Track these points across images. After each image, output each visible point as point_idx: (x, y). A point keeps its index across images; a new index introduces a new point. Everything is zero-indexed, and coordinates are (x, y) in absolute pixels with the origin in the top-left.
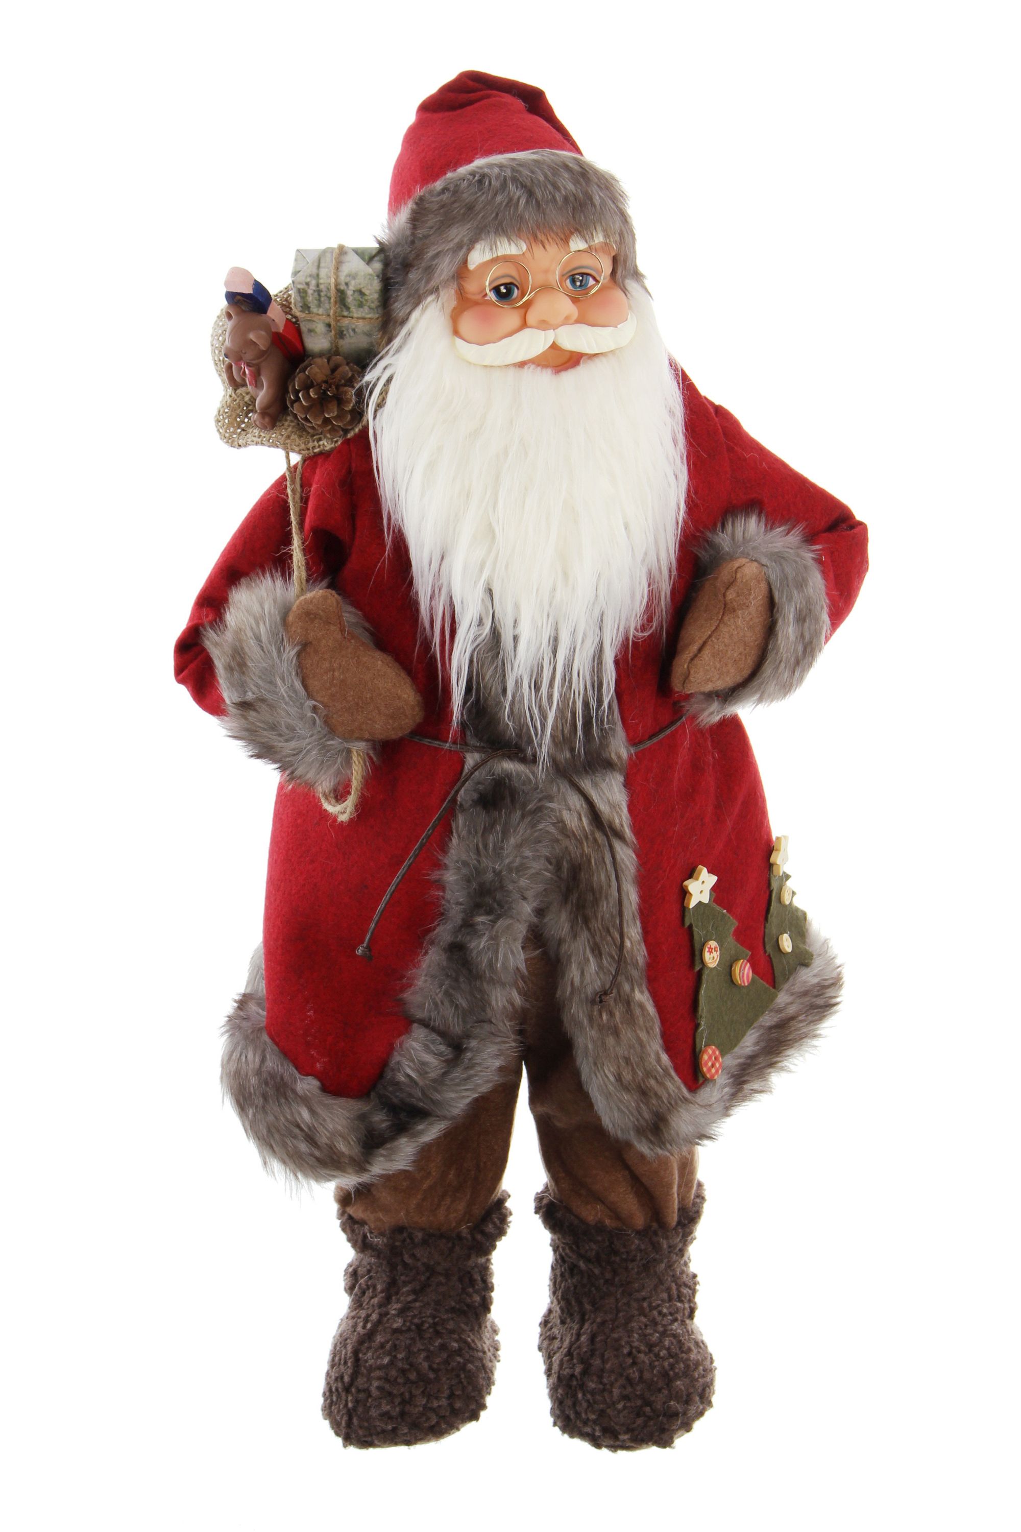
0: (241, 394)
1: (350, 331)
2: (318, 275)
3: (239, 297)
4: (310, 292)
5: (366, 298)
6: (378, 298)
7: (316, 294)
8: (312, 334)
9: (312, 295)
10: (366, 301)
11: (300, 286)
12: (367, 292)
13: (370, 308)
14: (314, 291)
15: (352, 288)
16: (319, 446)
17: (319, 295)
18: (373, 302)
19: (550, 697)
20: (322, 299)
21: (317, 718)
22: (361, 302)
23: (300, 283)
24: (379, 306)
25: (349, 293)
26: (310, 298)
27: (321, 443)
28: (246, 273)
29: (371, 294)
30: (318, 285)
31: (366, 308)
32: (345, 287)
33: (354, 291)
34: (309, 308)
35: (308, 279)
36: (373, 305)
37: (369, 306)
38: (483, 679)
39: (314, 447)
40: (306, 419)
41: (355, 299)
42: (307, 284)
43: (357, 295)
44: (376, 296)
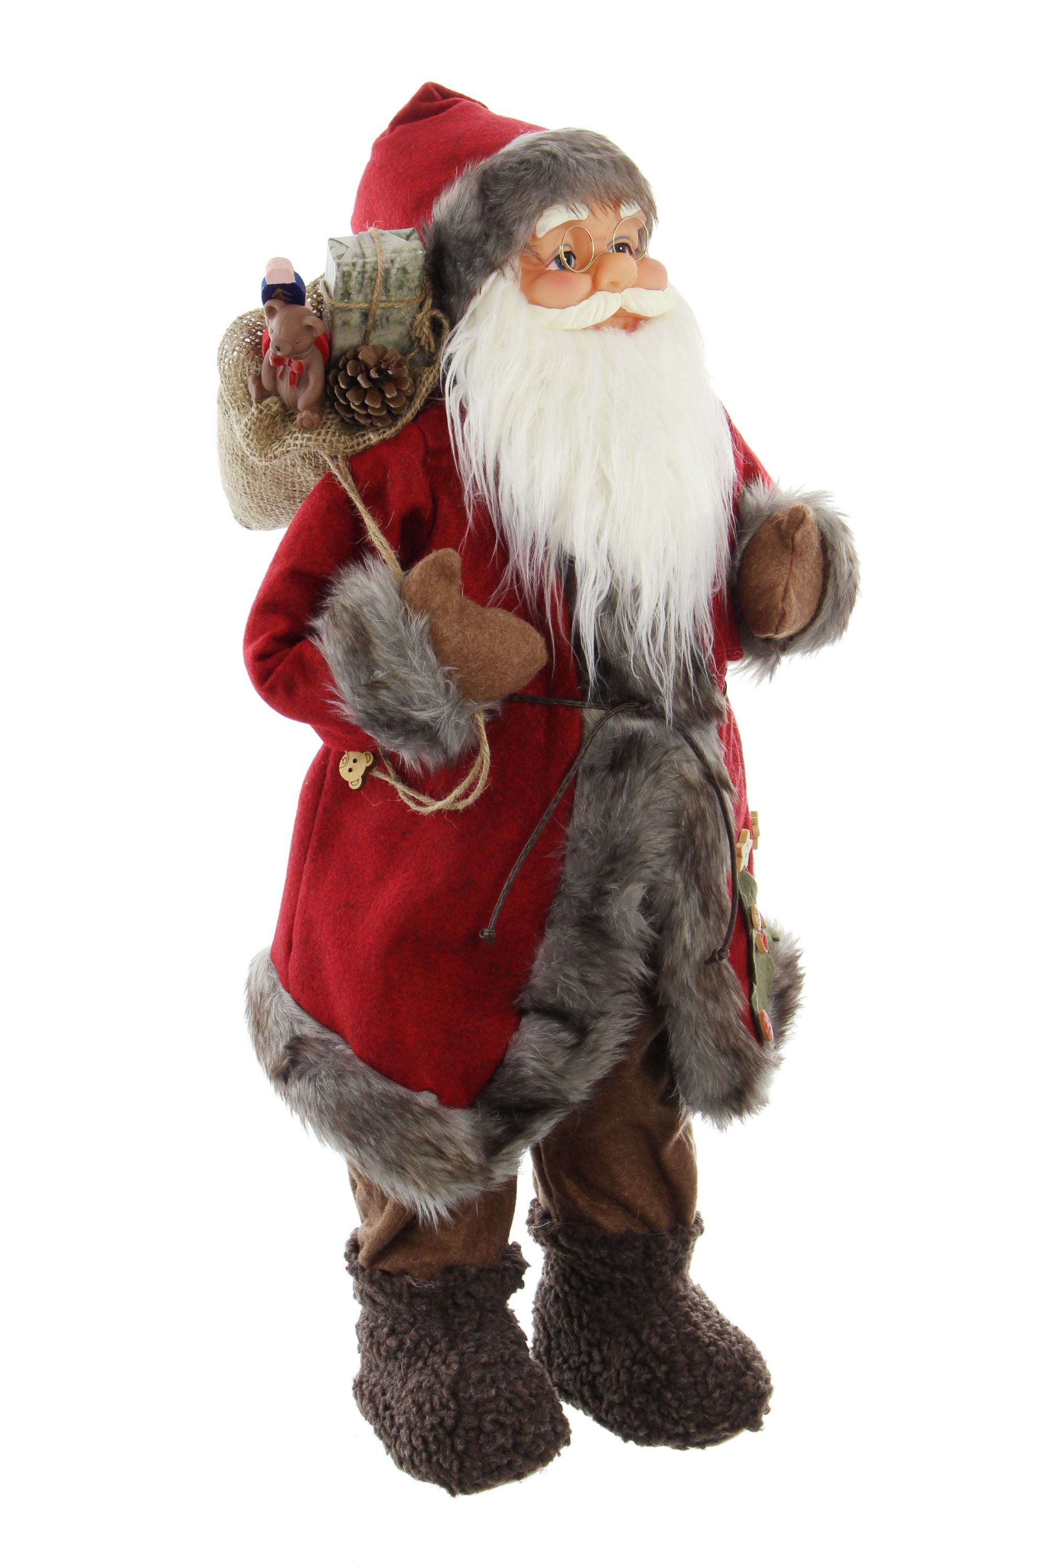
0: (268, 405)
1: (384, 319)
2: (363, 254)
3: (279, 290)
4: (355, 274)
5: (408, 276)
6: (419, 276)
7: (360, 276)
8: (346, 327)
9: (356, 278)
10: (408, 280)
11: (346, 269)
12: (410, 269)
13: (409, 289)
14: (359, 272)
15: (397, 265)
16: (364, 442)
17: (363, 277)
18: (413, 282)
19: (666, 650)
20: (365, 282)
21: (450, 684)
22: (402, 282)
23: (347, 265)
24: (418, 286)
25: (394, 271)
26: (353, 283)
27: (366, 438)
28: (287, 262)
29: (413, 272)
30: (364, 266)
31: (406, 288)
32: (391, 265)
33: (398, 269)
34: (349, 294)
35: (355, 260)
36: (413, 285)
37: (408, 287)
39: (358, 444)
41: (397, 280)
42: (354, 265)
43: (400, 275)
44: (418, 273)
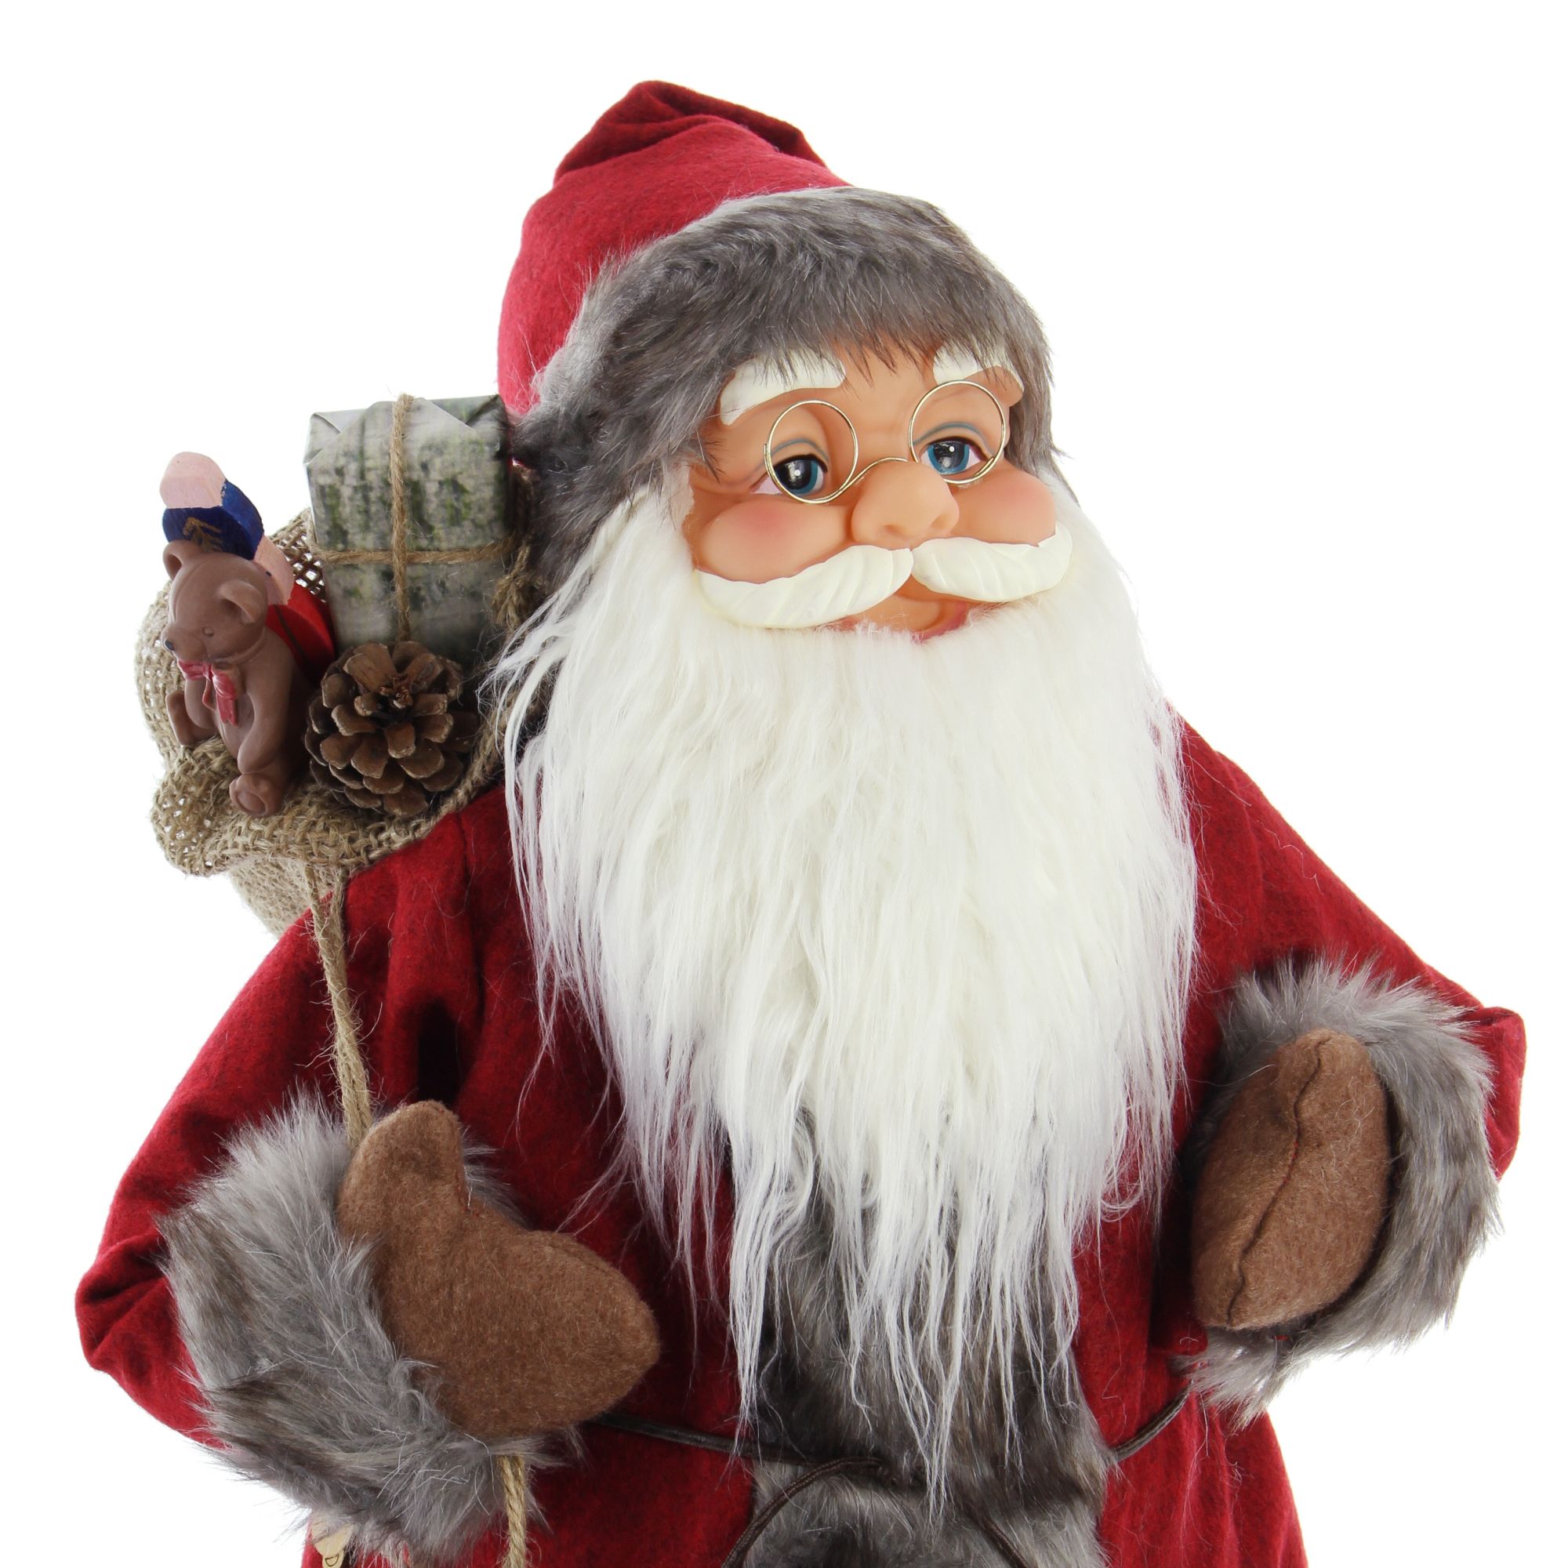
0: (204, 756)
1: (434, 587)
2: (362, 453)
3: (193, 522)
4: (346, 492)
5: (467, 498)
6: (492, 499)
7: (359, 496)
8: (353, 600)
9: (351, 499)
10: (468, 506)
11: (324, 480)
12: (468, 483)
13: (477, 525)
14: (355, 489)
15: (435, 475)
16: (380, 845)
17: (366, 499)
18: (481, 510)
19: (945, 1343)
20: (373, 509)
21: (421, 1398)
22: (457, 511)
23: (325, 472)
24: (495, 519)
25: (431, 488)
26: (346, 510)
27: (383, 836)
28: (207, 464)
29: (477, 489)
30: (362, 475)
31: (467, 524)
32: (422, 474)
33: (441, 483)
34: (345, 533)
35: (342, 462)
36: (482, 518)
37: (473, 521)
38: (797, 1311)
39: (368, 850)
40: (350, 773)
41: (443, 505)
42: (340, 472)
43: (447, 495)
44: (488, 493)
